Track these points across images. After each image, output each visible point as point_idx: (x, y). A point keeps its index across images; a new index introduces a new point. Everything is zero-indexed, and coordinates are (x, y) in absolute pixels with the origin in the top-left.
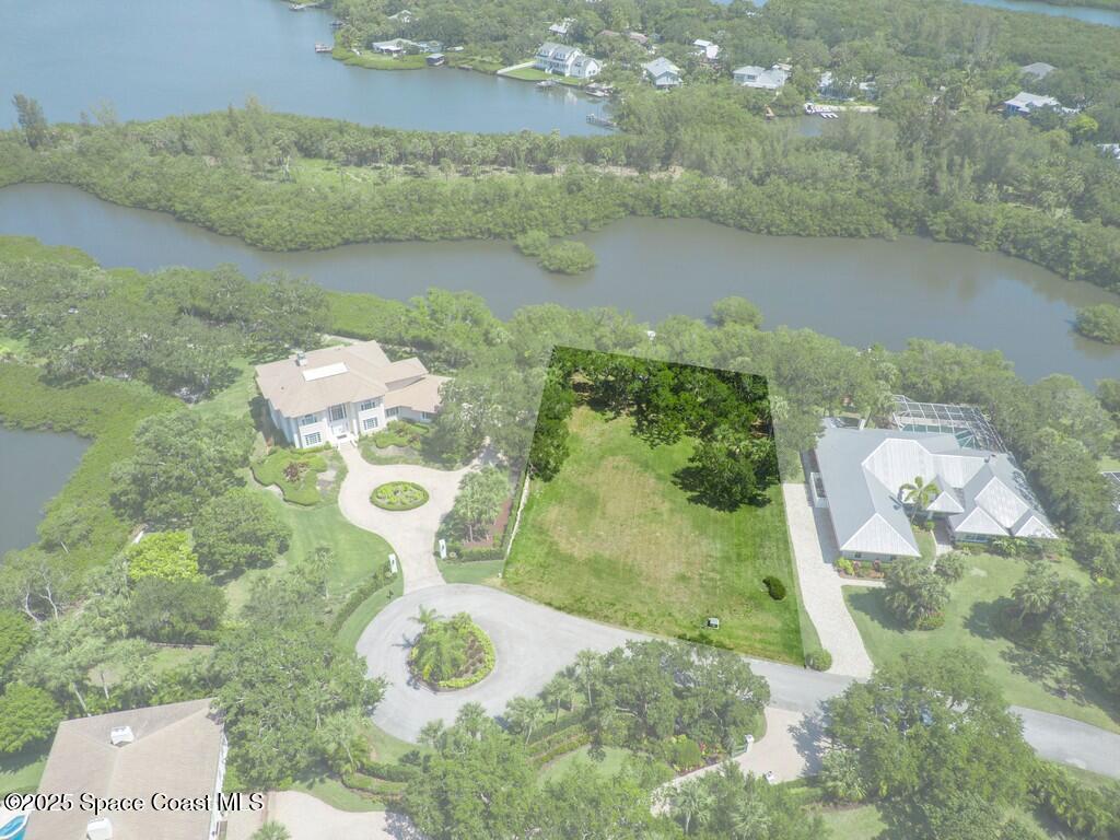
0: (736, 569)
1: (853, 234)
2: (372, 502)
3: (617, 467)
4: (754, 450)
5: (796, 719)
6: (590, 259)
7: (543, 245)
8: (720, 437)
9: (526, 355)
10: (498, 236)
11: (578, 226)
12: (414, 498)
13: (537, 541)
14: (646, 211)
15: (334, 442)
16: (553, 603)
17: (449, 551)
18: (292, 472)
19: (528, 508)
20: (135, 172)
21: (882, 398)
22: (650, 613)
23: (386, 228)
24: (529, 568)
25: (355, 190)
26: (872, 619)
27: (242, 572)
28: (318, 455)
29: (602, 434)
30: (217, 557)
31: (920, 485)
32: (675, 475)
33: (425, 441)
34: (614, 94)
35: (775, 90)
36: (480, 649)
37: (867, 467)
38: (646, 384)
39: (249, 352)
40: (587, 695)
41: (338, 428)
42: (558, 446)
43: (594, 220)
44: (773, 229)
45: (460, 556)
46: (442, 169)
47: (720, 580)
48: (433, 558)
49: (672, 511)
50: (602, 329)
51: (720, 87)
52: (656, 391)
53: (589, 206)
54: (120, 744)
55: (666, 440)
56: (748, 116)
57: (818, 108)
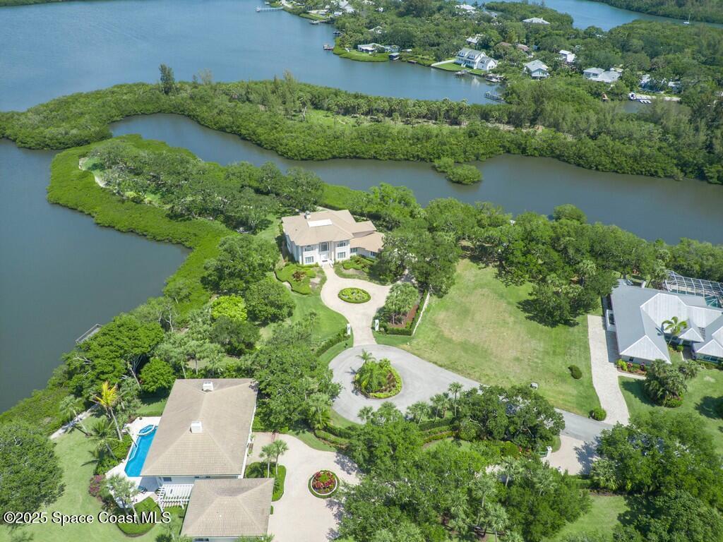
0: (551, 359)
1: (654, 175)
2: (339, 297)
3: (484, 295)
4: (571, 291)
5: (580, 444)
6: (479, 176)
7: (450, 166)
8: (550, 281)
9: (434, 225)
10: (423, 159)
11: (473, 157)
12: (362, 298)
13: (431, 329)
14: (516, 152)
15: (320, 264)
16: (438, 362)
17: (380, 327)
18: (297, 276)
19: (427, 311)
20: (221, 111)
21: (658, 269)
22: (495, 375)
23: (358, 151)
24: (425, 342)
25: (341, 128)
26: (636, 397)
27: (268, 324)
28: (311, 269)
29: (476, 276)
30: (257, 312)
31: (676, 321)
32: (519, 303)
33: (371, 267)
34: (504, 81)
35: (610, 84)
36: (394, 380)
37: (644, 309)
38: (507, 249)
39: (277, 212)
40: (454, 413)
41: (324, 256)
42: (449, 278)
43: (483, 154)
44: (600, 167)
45: (386, 330)
46: (393, 119)
47: (541, 363)
48: (371, 330)
49: (515, 322)
50: (482, 215)
51: (574, 79)
52: (512, 253)
53: (480, 146)
54: (207, 391)
55: (516, 283)
56: (591, 98)
57: (638, 96)
